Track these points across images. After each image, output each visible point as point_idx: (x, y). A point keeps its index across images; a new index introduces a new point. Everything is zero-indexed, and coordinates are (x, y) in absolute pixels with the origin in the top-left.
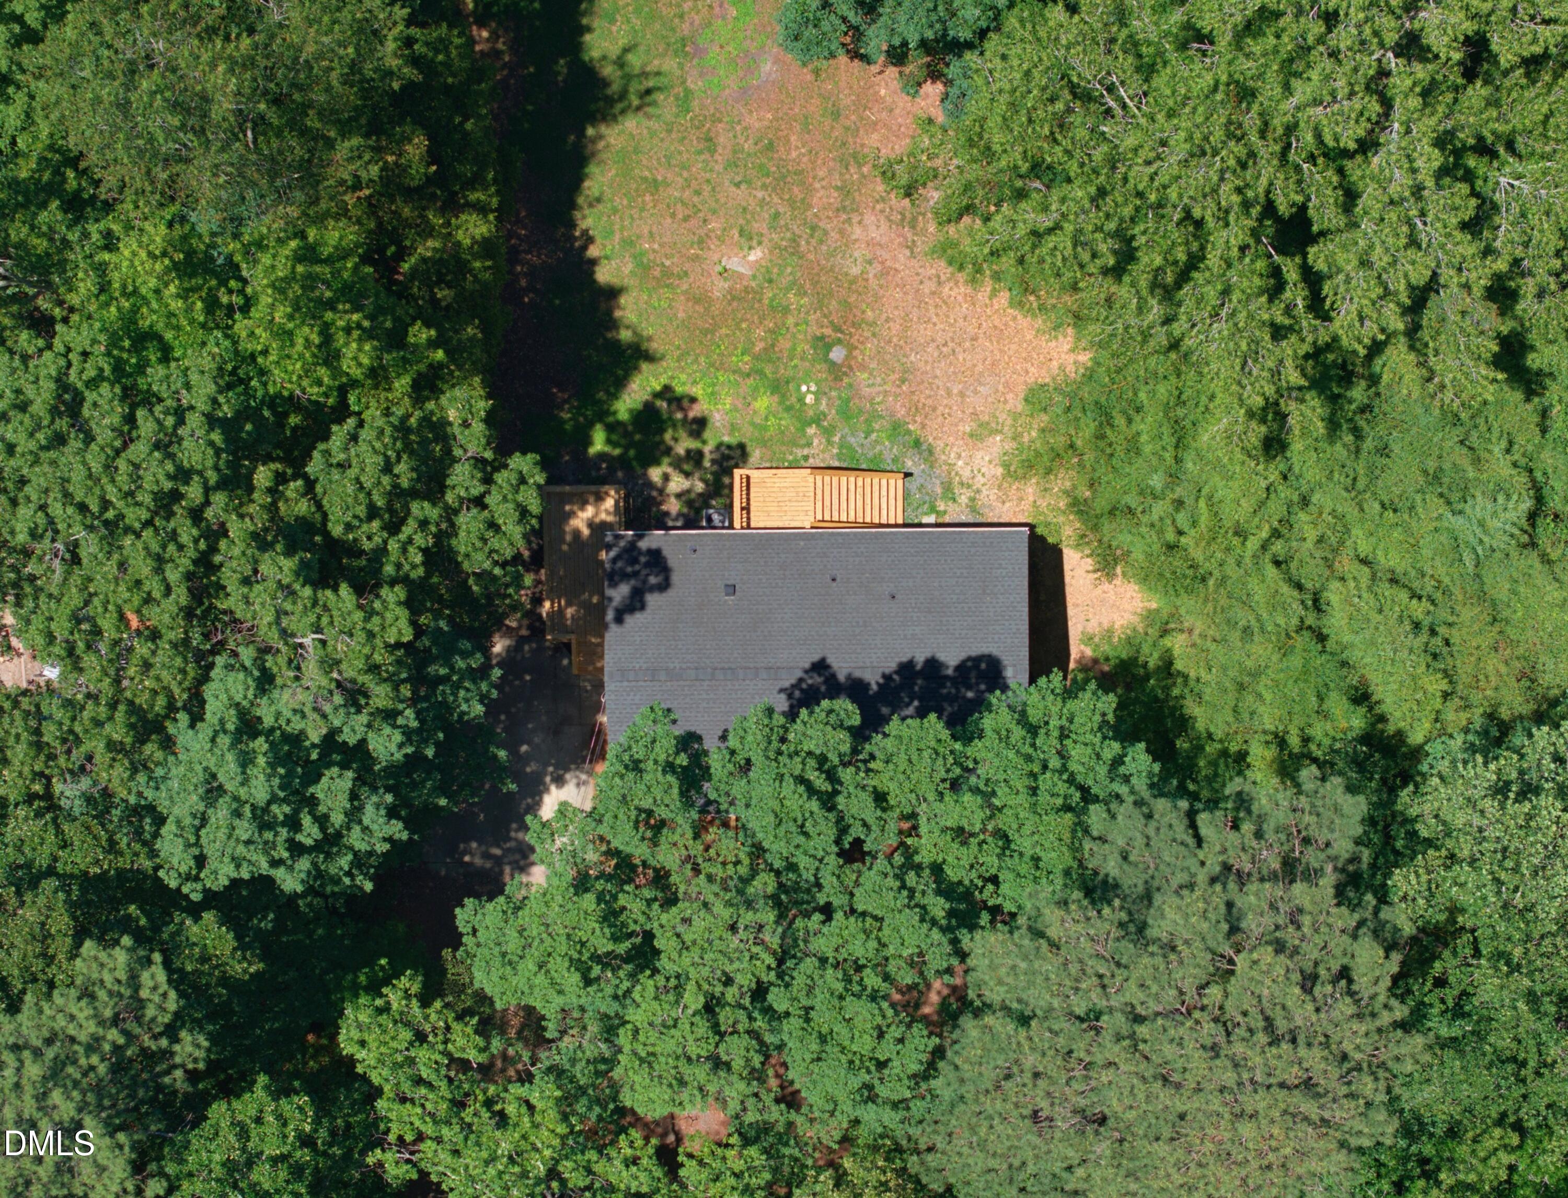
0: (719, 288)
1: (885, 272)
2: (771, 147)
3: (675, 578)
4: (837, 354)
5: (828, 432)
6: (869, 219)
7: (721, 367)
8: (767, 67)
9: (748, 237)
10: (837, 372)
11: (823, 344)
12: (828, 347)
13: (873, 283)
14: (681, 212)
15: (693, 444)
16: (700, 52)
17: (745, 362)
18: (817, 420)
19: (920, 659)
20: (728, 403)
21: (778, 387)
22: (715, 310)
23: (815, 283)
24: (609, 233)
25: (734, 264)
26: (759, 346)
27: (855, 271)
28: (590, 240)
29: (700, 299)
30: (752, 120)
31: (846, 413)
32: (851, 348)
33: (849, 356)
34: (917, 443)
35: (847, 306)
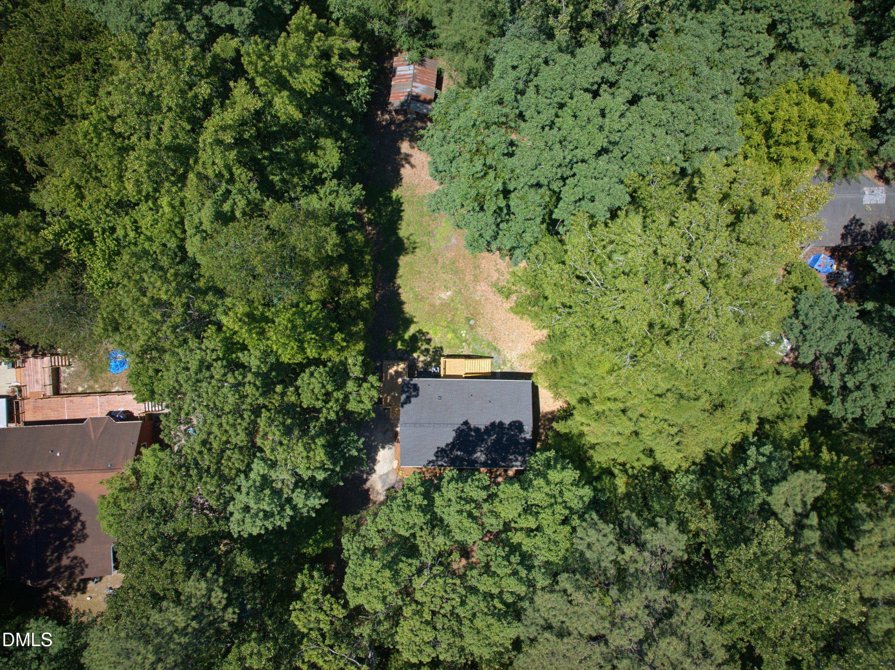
0: (438, 302)
1: (487, 299)
2: (454, 263)
3: (420, 393)
4: (472, 322)
5: (469, 345)
6: (482, 284)
7: (438, 325)
8: (453, 240)
9: (447, 288)
10: (472, 327)
11: (468, 319)
12: (469, 320)
13: (483, 303)
14: (427, 280)
15: (427, 346)
16: (434, 236)
17: (445, 324)
18: (466, 341)
19: (497, 421)
20: (439, 335)
21: (454, 331)
22: (437, 309)
23: (466, 302)
24: (406, 286)
25: (443, 296)
26: (449, 319)
27: (478, 299)
28: (400, 287)
29: (432, 305)
30: (448, 255)
31: (474, 340)
32: (476, 321)
33: (475, 323)
34: (495, 349)
35: (475, 308)
